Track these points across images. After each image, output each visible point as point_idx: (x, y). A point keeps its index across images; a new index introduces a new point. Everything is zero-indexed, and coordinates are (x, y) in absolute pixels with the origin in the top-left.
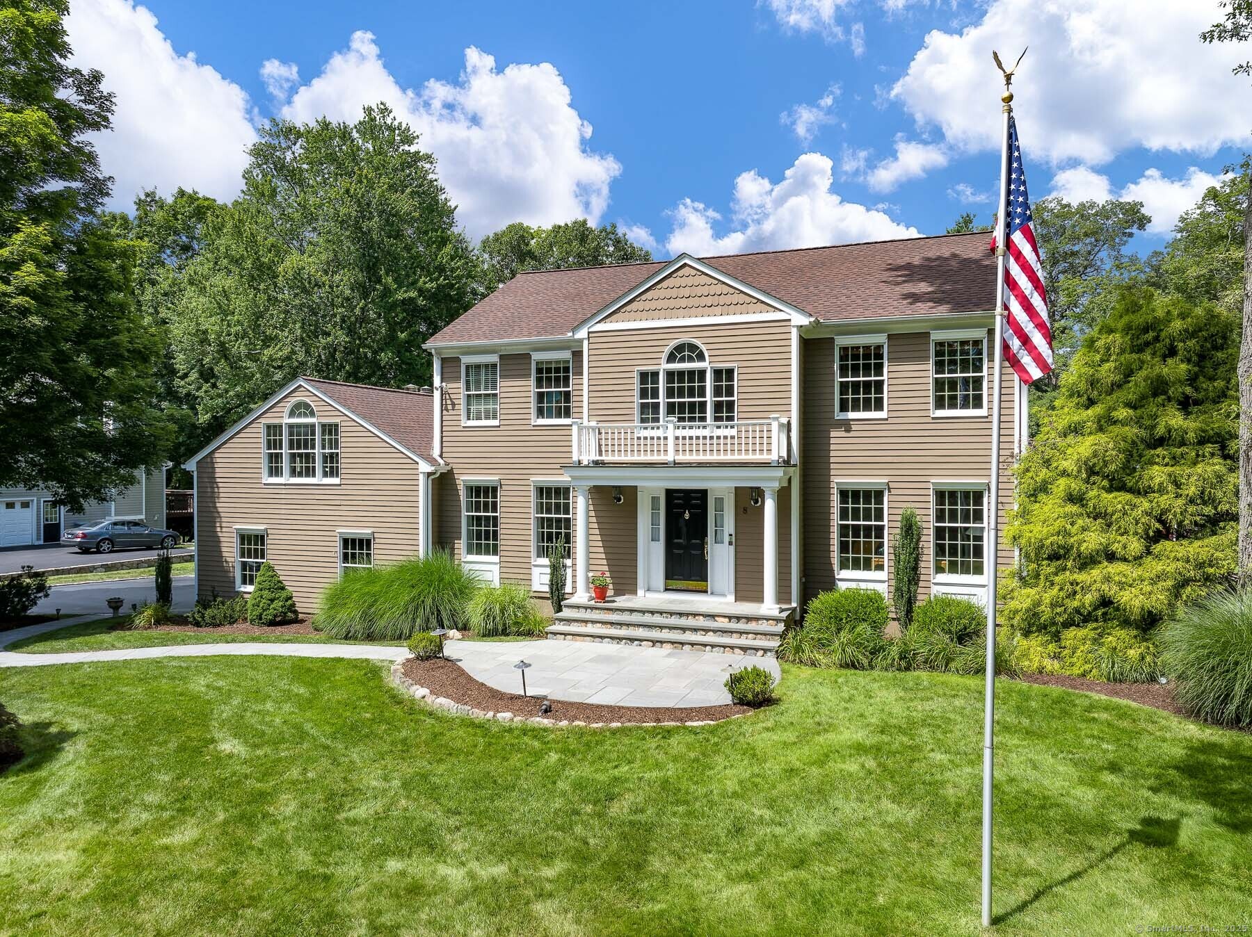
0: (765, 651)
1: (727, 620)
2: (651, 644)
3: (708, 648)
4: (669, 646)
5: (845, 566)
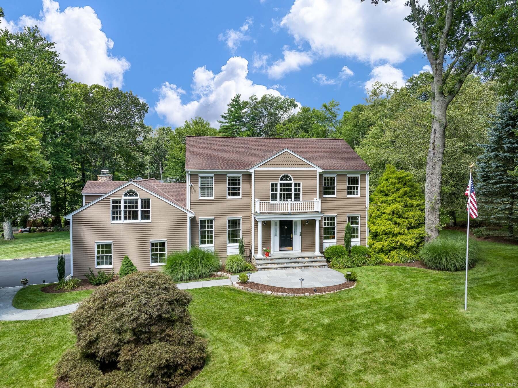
0: (325, 266)
1: (308, 258)
2: (292, 268)
5: (325, 239)
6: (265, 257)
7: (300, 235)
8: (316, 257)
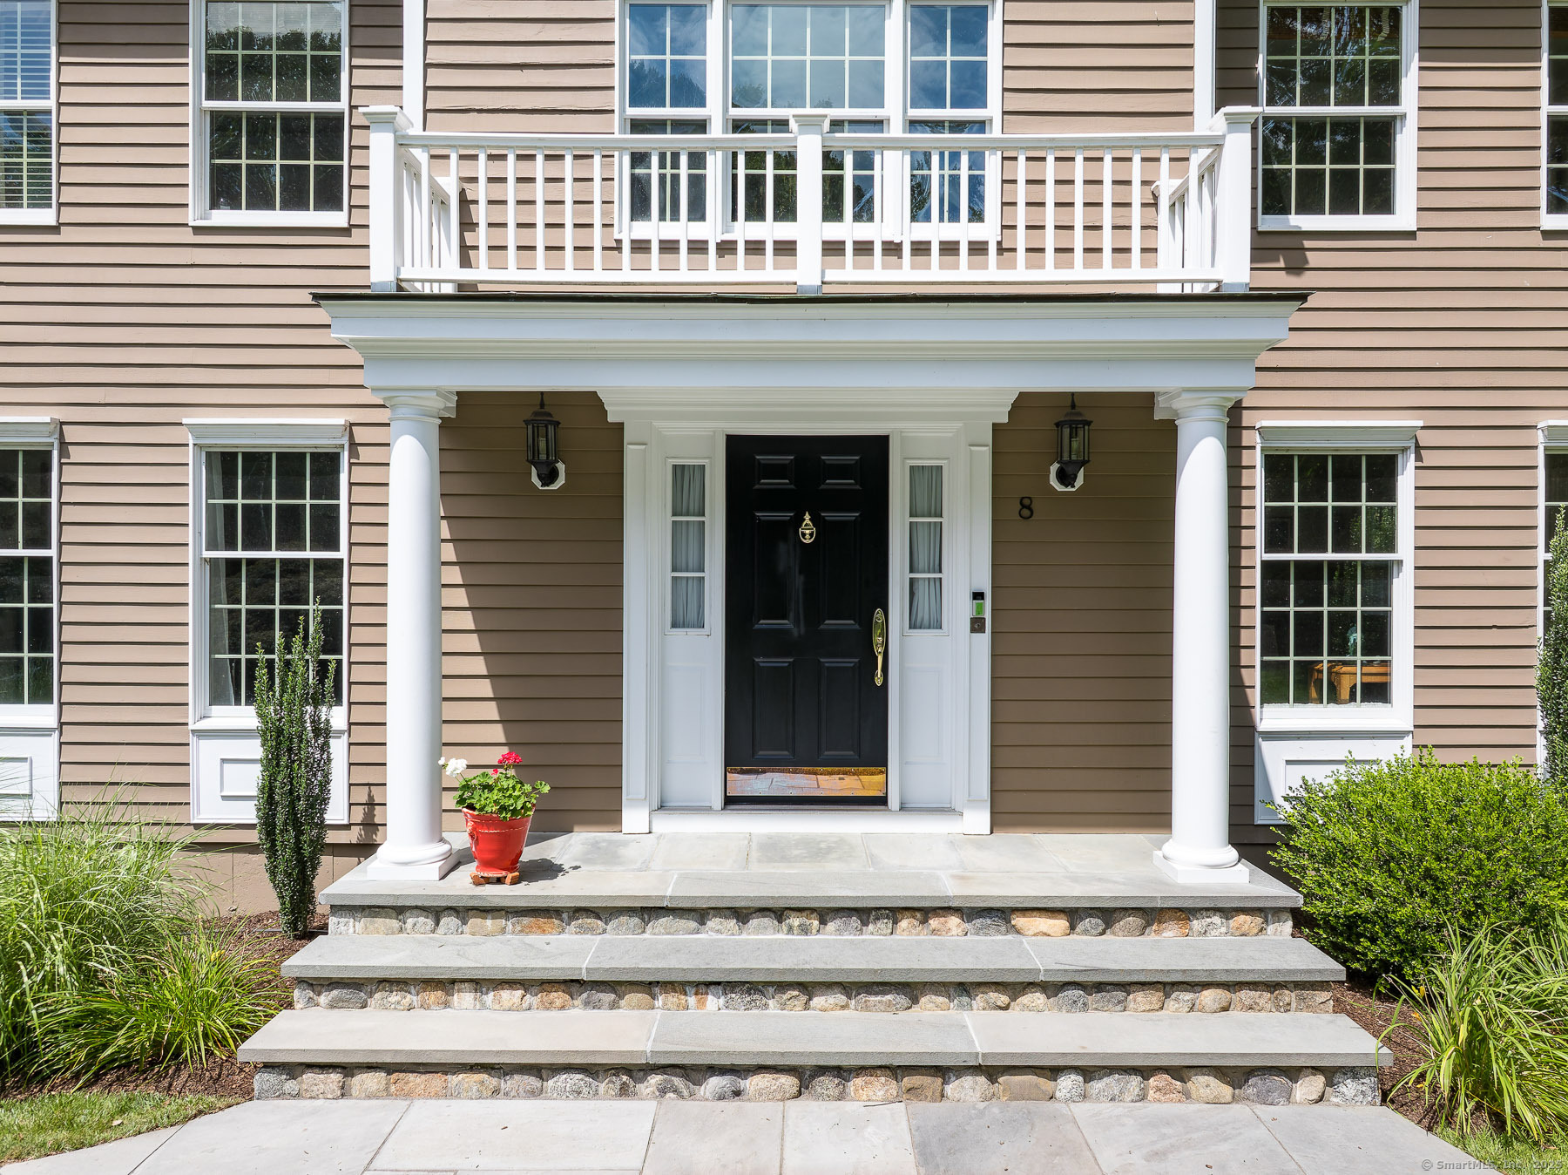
0: (1332, 1073)
1: (1061, 923)
2: (788, 1082)
3: (1068, 1083)
4: (880, 1087)
5: (1274, 692)
6: (462, 884)
7: (977, 625)
8: (1184, 913)
